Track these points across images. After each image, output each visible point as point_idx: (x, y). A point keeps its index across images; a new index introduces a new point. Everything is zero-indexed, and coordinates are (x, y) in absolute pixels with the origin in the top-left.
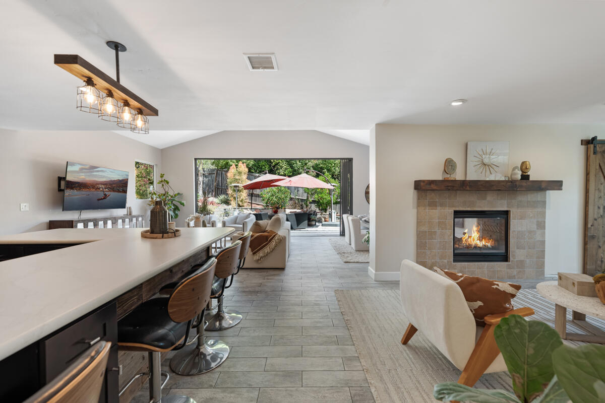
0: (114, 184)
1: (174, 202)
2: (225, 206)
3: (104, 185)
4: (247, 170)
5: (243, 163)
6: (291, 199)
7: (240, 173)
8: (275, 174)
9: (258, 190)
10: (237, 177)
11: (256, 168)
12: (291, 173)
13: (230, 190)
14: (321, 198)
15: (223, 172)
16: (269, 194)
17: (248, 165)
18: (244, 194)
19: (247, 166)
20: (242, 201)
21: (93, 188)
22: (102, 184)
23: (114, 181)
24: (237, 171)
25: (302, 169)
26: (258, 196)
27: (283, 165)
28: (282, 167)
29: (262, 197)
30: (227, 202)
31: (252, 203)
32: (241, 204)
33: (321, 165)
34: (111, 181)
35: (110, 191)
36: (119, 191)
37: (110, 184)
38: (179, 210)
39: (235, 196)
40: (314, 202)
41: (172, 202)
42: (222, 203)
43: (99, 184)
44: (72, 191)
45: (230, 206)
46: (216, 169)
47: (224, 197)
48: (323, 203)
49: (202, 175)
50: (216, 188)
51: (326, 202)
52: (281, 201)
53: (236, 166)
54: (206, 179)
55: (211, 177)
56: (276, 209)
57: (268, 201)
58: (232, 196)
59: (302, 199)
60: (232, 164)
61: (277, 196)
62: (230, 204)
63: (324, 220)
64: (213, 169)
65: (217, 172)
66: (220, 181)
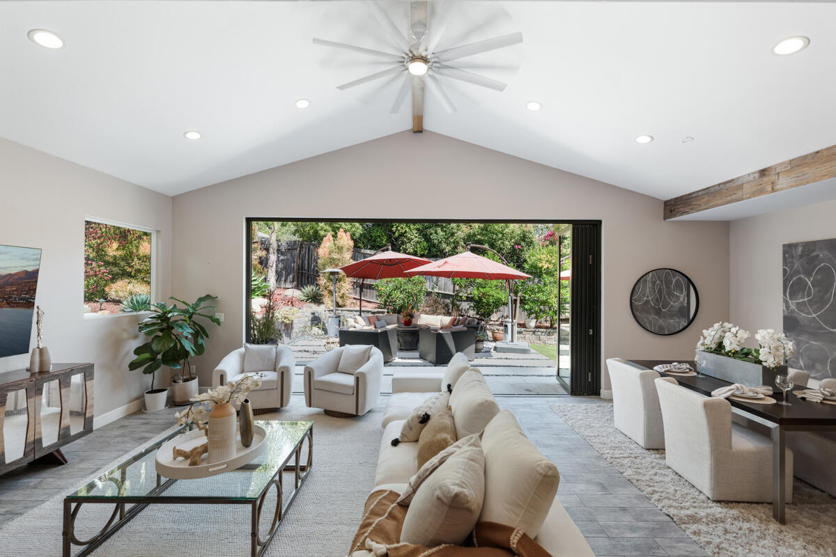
0: (12, 285)
2: (314, 308)
4: (351, 243)
5: (345, 231)
6: (429, 294)
7: (340, 249)
8: (399, 251)
10: (335, 256)
11: (365, 241)
12: (426, 249)
13: (322, 278)
14: (483, 295)
15: (312, 247)
16: (391, 285)
17: (354, 235)
18: (347, 285)
19: (352, 239)
20: (342, 297)
24: (335, 245)
25: (445, 242)
26: (370, 287)
27: (413, 237)
28: (410, 241)
29: (378, 290)
30: (316, 299)
31: (361, 300)
32: (341, 302)
33: (479, 237)
38: (207, 336)
39: (332, 288)
40: (469, 299)
41: (190, 318)
42: (308, 300)
45: (322, 307)
46: (299, 241)
47: (313, 290)
48: (488, 304)
49: (276, 251)
50: (299, 272)
51: (493, 302)
52: (411, 298)
53: (335, 236)
54: (282, 258)
55: (292, 255)
56: (409, 318)
57: (388, 297)
58: (326, 288)
59: (445, 294)
60: (322, 233)
61: (404, 290)
62: (323, 303)
63: (493, 335)
64: (295, 242)
65: (301, 247)
66: (306, 262)
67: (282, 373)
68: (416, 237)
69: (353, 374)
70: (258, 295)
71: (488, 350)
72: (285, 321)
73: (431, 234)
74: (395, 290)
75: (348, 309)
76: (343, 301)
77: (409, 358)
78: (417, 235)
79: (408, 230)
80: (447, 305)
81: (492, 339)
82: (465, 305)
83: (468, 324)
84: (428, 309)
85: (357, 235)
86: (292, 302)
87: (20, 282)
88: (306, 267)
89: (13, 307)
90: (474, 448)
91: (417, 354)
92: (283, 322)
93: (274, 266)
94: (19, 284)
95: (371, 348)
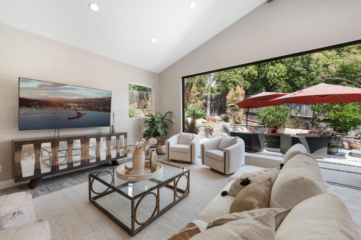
0: (92, 102)
1: (164, 120)
2: (224, 123)
3: (76, 103)
4: (244, 92)
5: (241, 86)
6: (292, 117)
7: (237, 95)
9: (254, 109)
10: (235, 99)
13: (228, 109)
14: (340, 116)
15: (225, 96)
16: (266, 113)
17: (246, 87)
18: (241, 113)
19: (244, 89)
20: (239, 119)
21: (60, 106)
22: (73, 102)
23: (91, 99)
24: (235, 93)
26: (254, 114)
28: (280, 87)
29: (258, 115)
30: (226, 120)
31: (247, 120)
32: (237, 121)
34: (86, 99)
35: (85, 110)
36: (98, 110)
37: (85, 103)
38: (168, 128)
40: (326, 120)
42: (223, 120)
43: (69, 102)
44: (29, 109)
45: (229, 123)
46: (220, 94)
47: (225, 116)
48: (345, 123)
49: (210, 100)
50: (220, 109)
51: (350, 122)
52: (279, 119)
53: (235, 89)
54: (213, 102)
55: (217, 101)
56: (274, 128)
57: (264, 119)
58: (230, 114)
59: (306, 117)
60: (230, 88)
61: (275, 114)
62: (229, 122)
63: (349, 145)
64: (218, 95)
65: (221, 97)
66: (223, 104)
67: (191, 146)
68: (284, 84)
69: (223, 151)
70: (202, 118)
71: (343, 154)
72: (209, 128)
73: (295, 81)
74: (269, 115)
75: (242, 124)
76: (239, 121)
77: (273, 151)
78: (285, 83)
79: (278, 81)
80: (307, 124)
81: (348, 148)
82: (323, 125)
83: (323, 135)
84: (292, 126)
85: (248, 88)
86: (215, 121)
87: (95, 102)
88: (223, 106)
89: (92, 111)
90: (260, 225)
91: (279, 150)
92: (208, 128)
93: (209, 106)
94: (95, 103)
95: (237, 138)
